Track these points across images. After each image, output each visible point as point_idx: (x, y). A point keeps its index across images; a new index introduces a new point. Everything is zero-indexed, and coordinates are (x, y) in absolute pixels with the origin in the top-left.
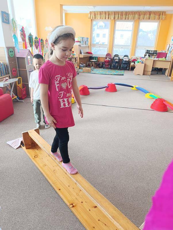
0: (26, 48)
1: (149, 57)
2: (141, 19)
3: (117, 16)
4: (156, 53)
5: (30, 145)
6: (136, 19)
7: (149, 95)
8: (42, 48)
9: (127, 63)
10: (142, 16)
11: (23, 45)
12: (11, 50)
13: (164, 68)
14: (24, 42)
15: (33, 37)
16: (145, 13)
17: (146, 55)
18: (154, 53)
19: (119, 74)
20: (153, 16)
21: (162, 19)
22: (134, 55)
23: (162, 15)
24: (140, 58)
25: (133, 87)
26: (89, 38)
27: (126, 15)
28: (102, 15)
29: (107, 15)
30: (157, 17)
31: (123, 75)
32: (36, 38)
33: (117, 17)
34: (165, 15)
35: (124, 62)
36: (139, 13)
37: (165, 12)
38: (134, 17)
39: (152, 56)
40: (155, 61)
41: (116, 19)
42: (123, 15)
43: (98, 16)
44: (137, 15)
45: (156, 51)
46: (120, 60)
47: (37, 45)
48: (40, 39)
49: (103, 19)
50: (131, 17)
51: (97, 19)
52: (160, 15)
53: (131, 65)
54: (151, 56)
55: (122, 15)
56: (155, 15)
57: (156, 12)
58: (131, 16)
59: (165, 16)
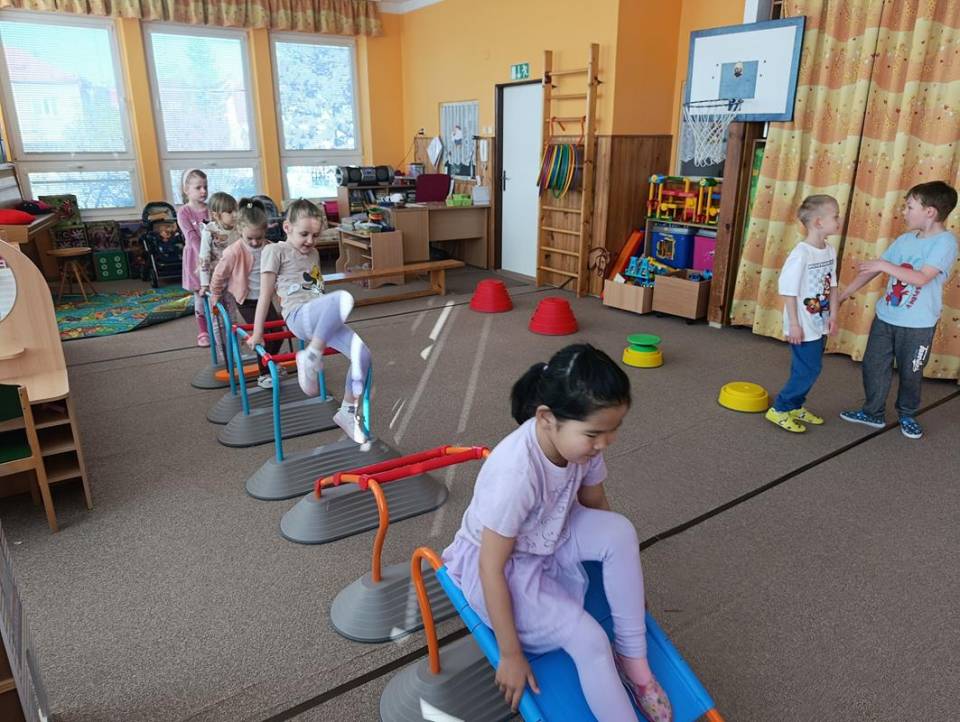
2: (280, 26)
3: (159, 5)
4: (387, 180)
20: (332, 18)
21: (368, 33)
23: (367, 15)
33: (154, 6)
34: (378, 15)
41: (152, 17)
45: (385, 168)
49: (70, 9)
50: (233, 15)
52: (355, 16)
56: (338, 14)
58: (230, 10)
59: (379, 22)
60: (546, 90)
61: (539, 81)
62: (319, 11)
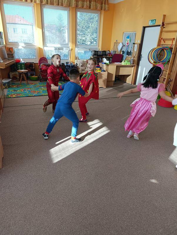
2: (79, 7)
4: (105, 55)
10: (80, 3)
18: (103, 55)
21: (105, 10)
23: (105, 4)
30: (99, 6)
34: (108, 4)
37: (108, 0)
38: (70, 3)
45: (105, 51)
52: (102, 4)
56: (96, 3)
59: (108, 6)
60: (161, 29)
61: (160, 25)
62: (91, 2)
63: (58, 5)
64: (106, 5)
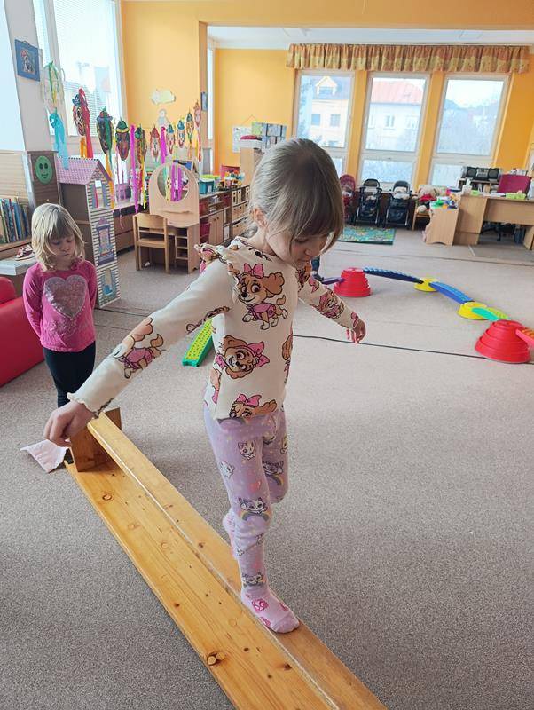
0: (90, 155)
1: (473, 189)
2: (450, 69)
3: (377, 61)
4: (496, 178)
5: (89, 459)
6: (435, 70)
7: (471, 309)
8: (139, 156)
9: (405, 205)
10: (453, 62)
11: (82, 149)
12: (43, 160)
13: (521, 225)
14: (84, 137)
15: (112, 122)
16: (463, 51)
17: (465, 183)
18: (489, 177)
19: (379, 240)
20: (490, 61)
21: (517, 70)
22: (427, 183)
23: (518, 57)
24: (444, 192)
25: (421, 282)
26: (286, 127)
27: (404, 57)
28: (328, 56)
29: (346, 54)
30: (501, 63)
31: (390, 243)
32: (121, 125)
33: (374, 61)
35: (394, 204)
36: (446, 51)
37: (527, 48)
38: (429, 64)
39: (483, 184)
40: (492, 202)
41: (372, 68)
42: (394, 55)
43: (317, 60)
44: (438, 57)
45: (497, 170)
46: (384, 198)
47: (124, 147)
48: (133, 129)
49: (331, 67)
50: (418, 64)
51: (315, 66)
52: (509, 58)
53: (418, 214)
54: (480, 186)
55: (391, 56)
56: (495, 58)
57: (499, 47)
58: (418, 61)
59: (527, 62)
62: (481, 57)
63: (402, 69)
64: (521, 61)
